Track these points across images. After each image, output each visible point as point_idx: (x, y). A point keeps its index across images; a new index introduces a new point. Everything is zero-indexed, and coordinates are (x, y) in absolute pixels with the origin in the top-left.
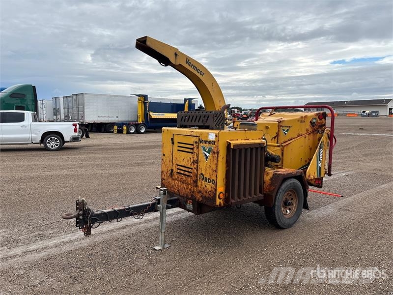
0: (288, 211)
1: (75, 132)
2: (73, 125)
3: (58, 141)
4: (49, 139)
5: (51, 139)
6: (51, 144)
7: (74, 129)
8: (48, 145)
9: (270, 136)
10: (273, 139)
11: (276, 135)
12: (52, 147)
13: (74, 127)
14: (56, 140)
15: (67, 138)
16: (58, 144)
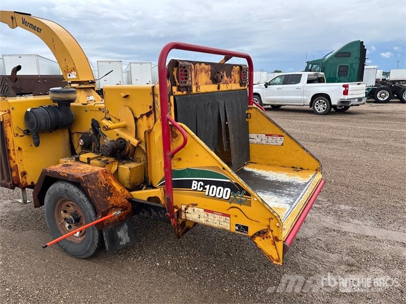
1: (344, 94)
2: (344, 86)
3: (326, 105)
4: (318, 102)
5: (319, 102)
6: (319, 107)
7: (344, 91)
8: (316, 108)
9: (130, 111)
10: (145, 117)
11: (148, 110)
12: (319, 110)
13: (344, 89)
14: (324, 103)
15: (334, 102)
16: (325, 107)
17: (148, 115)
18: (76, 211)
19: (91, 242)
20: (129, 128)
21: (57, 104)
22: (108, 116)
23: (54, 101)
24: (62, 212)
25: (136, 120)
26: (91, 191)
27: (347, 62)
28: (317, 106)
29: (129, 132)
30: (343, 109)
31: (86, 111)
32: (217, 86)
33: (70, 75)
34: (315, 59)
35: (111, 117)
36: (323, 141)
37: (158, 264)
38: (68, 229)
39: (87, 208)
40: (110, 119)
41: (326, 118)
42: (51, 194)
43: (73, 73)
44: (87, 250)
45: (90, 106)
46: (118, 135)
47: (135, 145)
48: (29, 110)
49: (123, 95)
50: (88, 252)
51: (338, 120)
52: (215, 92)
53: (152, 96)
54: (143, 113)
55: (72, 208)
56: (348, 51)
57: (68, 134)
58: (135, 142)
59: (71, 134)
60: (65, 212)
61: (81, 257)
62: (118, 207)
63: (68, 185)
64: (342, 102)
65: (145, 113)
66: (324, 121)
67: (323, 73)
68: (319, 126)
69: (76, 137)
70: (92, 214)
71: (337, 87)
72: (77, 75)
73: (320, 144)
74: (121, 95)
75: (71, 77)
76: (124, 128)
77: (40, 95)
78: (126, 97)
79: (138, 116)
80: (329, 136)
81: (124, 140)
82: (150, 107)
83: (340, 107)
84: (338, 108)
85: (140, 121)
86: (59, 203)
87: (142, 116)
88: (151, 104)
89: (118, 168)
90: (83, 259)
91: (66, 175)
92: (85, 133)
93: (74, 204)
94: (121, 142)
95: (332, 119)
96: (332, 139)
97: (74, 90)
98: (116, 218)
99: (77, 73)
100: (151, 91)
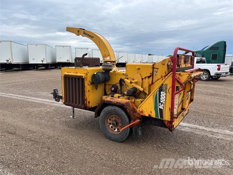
0: (116, 130)
1: (218, 70)
2: (218, 66)
3: (207, 75)
5: (204, 74)
6: (203, 76)
8: (201, 77)
9: (140, 75)
10: (147, 78)
11: (150, 75)
12: (203, 78)
13: (218, 67)
14: (206, 75)
15: (212, 74)
16: (207, 77)
17: (149, 77)
18: (116, 120)
19: (125, 134)
20: (138, 83)
21: (104, 71)
22: (127, 77)
23: (103, 70)
24: (109, 120)
25: (142, 79)
26: (129, 110)
27: (216, 52)
28: (202, 76)
29: (139, 85)
30: (216, 78)
31: (115, 75)
32: (185, 65)
33: (106, 58)
34: (197, 50)
35: (128, 78)
36: (211, 95)
37: (155, 146)
38: (111, 128)
39: (125, 117)
40: (128, 79)
41: (208, 83)
42: (105, 111)
43: (108, 57)
44: (122, 138)
45: (117, 73)
46: (133, 86)
47: (142, 91)
48: (95, 73)
49: (137, 68)
50: (123, 138)
51: (215, 84)
52: (184, 68)
53: (152, 69)
54: (146, 76)
55: (114, 118)
56: (217, 46)
57: (104, 85)
58: (142, 89)
59: (105, 85)
60: (110, 120)
61: (118, 141)
62: (139, 118)
63: (115, 107)
64: (217, 74)
65: (148, 76)
66: (207, 84)
67: (205, 58)
68: (206, 87)
69: (107, 87)
70: (128, 120)
71: (214, 66)
72: (110, 58)
73: (210, 96)
74: (136, 68)
75: (107, 59)
76: (136, 83)
77: (91, 67)
78: (139, 69)
79: (143, 78)
80: (214, 92)
81: (136, 88)
82: (151, 74)
83: (214, 77)
84: (213, 77)
85: (144, 80)
86: (108, 115)
87: (145, 78)
88: (151, 72)
89: (135, 100)
90: (119, 142)
91: (116, 103)
92: (114, 85)
93: (116, 116)
94: (135, 89)
95: (211, 84)
96: (216, 94)
97: (112, 65)
98: (138, 123)
99: (110, 57)
100: (152, 66)
